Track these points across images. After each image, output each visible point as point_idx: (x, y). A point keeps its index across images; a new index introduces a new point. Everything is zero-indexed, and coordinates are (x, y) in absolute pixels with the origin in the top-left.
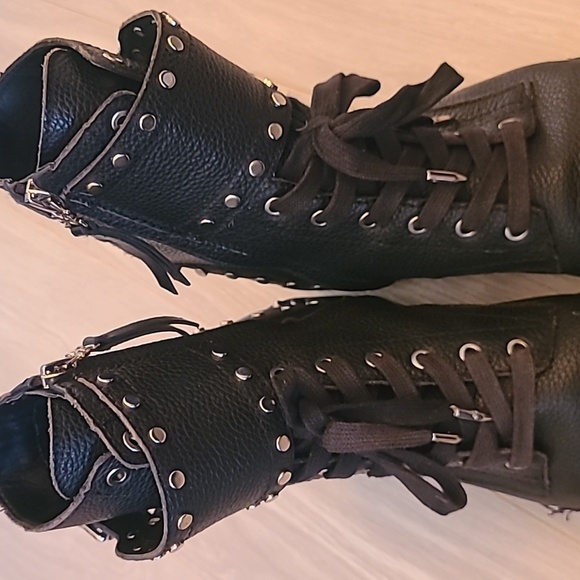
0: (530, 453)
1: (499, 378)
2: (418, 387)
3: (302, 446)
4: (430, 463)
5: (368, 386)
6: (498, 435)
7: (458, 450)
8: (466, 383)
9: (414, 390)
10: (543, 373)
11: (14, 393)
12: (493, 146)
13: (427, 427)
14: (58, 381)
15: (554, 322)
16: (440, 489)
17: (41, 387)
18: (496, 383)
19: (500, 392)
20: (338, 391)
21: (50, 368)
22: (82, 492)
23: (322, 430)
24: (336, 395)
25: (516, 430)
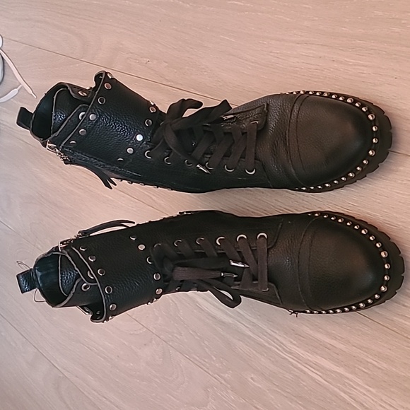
0: (266, 283)
1: (252, 250)
2: (218, 254)
3: (167, 278)
4: (222, 284)
5: (195, 252)
6: (253, 275)
7: (235, 281)
8: (239, 252)
9: (216, 254)
10: (271, 248)
11: (49, 253)
12: (243, 134)
13: (218, 270)
14: (64, 248)
15: (280, 226)
16: (231, 298)
17: (59, 251)
18: (250, 252)
19: (252, 256)
20: (182, 255)
21: (62, 243)
22: (72, 293)
23: (173, 271)
24: (181, 256)
25: (259, 273)
